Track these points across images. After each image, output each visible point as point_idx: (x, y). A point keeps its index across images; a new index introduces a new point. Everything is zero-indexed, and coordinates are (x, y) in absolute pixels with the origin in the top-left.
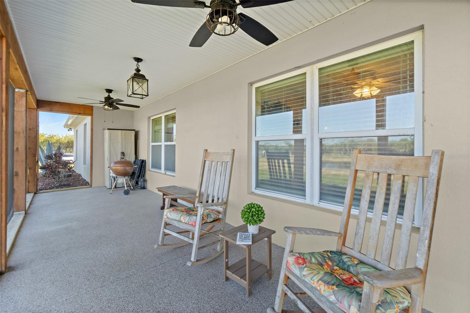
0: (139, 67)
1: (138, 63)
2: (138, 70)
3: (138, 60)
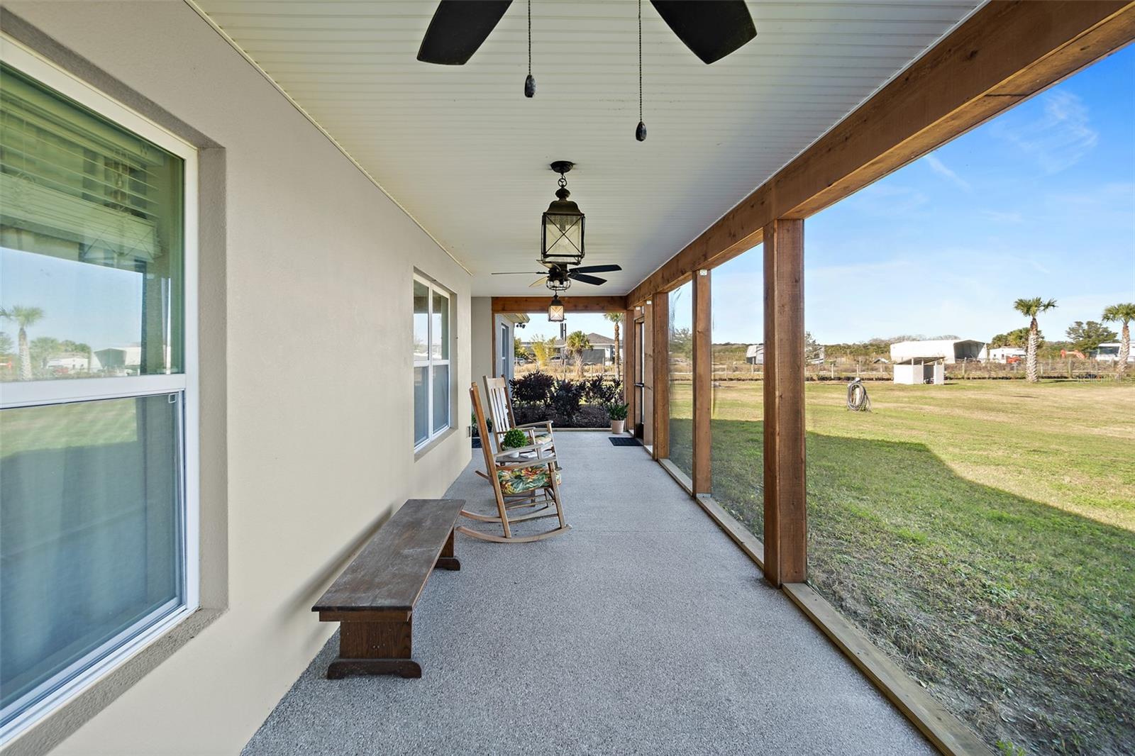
0: (564, 184)
1: (562, 174)
2: (562, 193)
3: (562, 166)
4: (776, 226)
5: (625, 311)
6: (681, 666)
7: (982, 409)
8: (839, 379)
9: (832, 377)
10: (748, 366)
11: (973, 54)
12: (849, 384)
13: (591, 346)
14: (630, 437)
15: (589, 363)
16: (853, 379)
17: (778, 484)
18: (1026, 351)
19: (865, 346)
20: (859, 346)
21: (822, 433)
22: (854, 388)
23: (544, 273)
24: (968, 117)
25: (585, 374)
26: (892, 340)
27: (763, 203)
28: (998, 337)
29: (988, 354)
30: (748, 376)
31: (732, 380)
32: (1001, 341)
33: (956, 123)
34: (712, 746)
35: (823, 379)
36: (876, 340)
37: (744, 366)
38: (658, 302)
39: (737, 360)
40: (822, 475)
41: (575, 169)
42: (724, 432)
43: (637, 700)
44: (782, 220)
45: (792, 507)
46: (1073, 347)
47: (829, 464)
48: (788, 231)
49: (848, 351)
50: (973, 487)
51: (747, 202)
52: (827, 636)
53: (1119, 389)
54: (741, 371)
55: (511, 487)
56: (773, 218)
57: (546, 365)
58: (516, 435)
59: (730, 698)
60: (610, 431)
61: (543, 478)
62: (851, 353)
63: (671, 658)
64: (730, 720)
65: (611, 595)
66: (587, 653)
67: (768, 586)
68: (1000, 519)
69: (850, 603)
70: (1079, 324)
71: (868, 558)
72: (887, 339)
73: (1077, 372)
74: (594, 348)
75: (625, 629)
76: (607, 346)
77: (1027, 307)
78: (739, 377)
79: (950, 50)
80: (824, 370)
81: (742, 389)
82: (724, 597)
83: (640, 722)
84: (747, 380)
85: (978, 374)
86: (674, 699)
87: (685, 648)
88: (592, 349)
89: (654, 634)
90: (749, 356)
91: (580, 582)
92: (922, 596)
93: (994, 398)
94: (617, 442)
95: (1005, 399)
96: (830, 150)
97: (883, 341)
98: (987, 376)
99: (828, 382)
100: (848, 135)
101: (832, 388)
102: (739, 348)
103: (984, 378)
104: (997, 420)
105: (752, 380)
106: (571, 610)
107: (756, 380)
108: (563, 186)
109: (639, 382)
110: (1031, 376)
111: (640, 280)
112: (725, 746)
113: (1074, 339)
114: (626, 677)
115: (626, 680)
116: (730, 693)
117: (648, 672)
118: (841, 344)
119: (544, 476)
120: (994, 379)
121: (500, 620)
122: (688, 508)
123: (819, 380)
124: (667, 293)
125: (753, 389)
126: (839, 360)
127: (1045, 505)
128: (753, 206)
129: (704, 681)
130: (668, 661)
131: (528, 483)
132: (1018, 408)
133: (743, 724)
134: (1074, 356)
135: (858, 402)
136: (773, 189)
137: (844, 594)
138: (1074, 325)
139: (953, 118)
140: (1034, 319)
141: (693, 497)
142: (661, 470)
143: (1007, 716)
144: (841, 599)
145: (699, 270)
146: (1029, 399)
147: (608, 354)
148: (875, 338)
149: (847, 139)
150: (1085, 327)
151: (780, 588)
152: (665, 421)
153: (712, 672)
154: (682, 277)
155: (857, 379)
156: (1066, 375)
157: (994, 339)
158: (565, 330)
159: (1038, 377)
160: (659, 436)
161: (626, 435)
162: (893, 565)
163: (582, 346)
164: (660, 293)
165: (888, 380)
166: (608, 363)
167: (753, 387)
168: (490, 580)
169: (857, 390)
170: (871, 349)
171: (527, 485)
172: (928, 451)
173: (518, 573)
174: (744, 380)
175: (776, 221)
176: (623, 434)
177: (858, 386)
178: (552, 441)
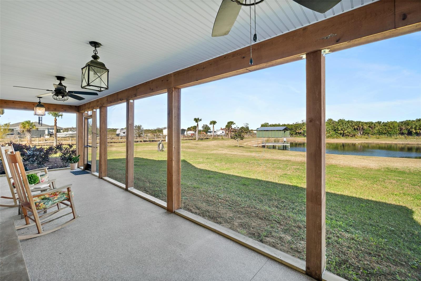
0: (96, 53)
1: (95, 48)
2: (95, 57)
3: (95, 44)
4: (173, 90)
5: (78, 113)
6: (160, 252)
7: (190, 148)
8: (150, 141)
9: (148, 141)
10: (117, 137)
11: (244, 57)
12: (158, 143)
13: (37, 129)
14: (81, 170)
15: (35, 137)
16: (160, 141)
17: (173, 177)
18: (195, 132)
19: (155, 130)
20: (153, 130)
21: (156, 160)
22: (160, 144)
23: (52, 91)
24: (239, 72)
25: (33, 142)
26: (163, 128)
27: (168, 80)
28: (188, 128)
29: (187, 133)
30: (118, 141)
31: (111, 143)
32: (189, 129)
33: (236, 73)
34: (185, 272)
35: (145, 141)
36: (158, 128)
37: (115, 137)
38: (103, 110)
39: (111, 135)
40: (163, 173)
41: (101, 48)
42: (122, 163)
43: (152, 272)
44: (175, 88)
45: (177, 184)
46: (203, 131)
47: (164, 169)
48: (177, 92)
49: (150, 132)
50: (201, 170)
51: (159, 79)
52: (194, 222)
53: (213, 142)
54: (114, 139)
55: (43, 205)
56: (172, 87)
57: (3, 138)
58: (33, 177)
59: (181, 254)
60: (70, 169)
61: (64, 196)
62: (151, 132)
63: (154, 251)
64: (185, 261)
65: (115, 239)
66: (121, 266)
67: (170, 213)
68: (210, 177)
69: (193, 210)
70: (204, 125)
71: (190, 196)
72: (161, 128)
73: (205, 138)
74: (39, 129)
75: (131, 249)
76: (46, 129)
77: (197, 120)
78: (115, 141)
79: (237, 54)
80: (145, 138)
81: (117, 146)
82: (159, 222)
83: (158, 279)
84: (118, 142)
85: (185, 139)
86: (165, 264)
87: (157, 245)
88: (38, 130)
89: (143, 246)
90: (117, 133)
91: (97, 239)
92: (207, 202)
93: (191, 145)
94: (76, 173)
95: (193, 145)
96: (197, 70)
97: (160, 129)
98: (188, 139)
99: (146, 142)
100: (204, 67)
101: (149, 144)
102: (111, 130)
103: (187, 140)
104: (193, 151)
105: (120, 142)
106: (101, 253)
107: (121, 142)
108: (95, 54)
109: (87, 145)
110: (197, 139)
111: (92, 100)
112: (188, 269)
113: (203, 129)
114: (143, 267)
115: (143, 268)
116: (180, 252)
117: (150, 260)
118: (148, 129)
119: (64, 195)
120: (189, 140)
121: (63, 275)
122: (125, 194)
123: (144, 141)
124: (107, 107)
125: (122, 146)
126: (148, 134)
127: (216, 172)
128: (162, 81)
129: (170, 253)
130: (154, 253)
131: (55, 200)
132: (196, 148)
133: (189, 260)
134: (204, 133)
135: (161, 149)
136: (172, 77)
137: (191, 208)
138: (203, 126)
139: (236, 72)
140: (198, 124)
141: (126, 190)
142: (106, 182)
143: (237, 225)
144: (191, 210)
145: (130, 100)
146: (198, 145)
147: (46, 132)
148: (158, 127)
149: (204, 68)
150: (205, 126)
151: (174, 213)
152: (105, 161)
153: (171, 248)
154: (120, 101)
155: (161, 141)
156: (203, 138)
157: (188, 129)
158: (42, 120)
159: (199, 139)
160: (102, 167)
161: (79, 170)
162: (197, 196)
163: (31, 128)
164: (104, 107)
165: (164, 141)
166: (47, 137)
167: (122, 145)
168: (42, 259)
169: (161, 144)
170: (157, 131)
171: (54, 202)
172: (187, 162)
173: (59, 248)
174: (116, 143)
175: (173, 88)
176: (77, 169)
177: (161, 143)
178: (48, 177)
